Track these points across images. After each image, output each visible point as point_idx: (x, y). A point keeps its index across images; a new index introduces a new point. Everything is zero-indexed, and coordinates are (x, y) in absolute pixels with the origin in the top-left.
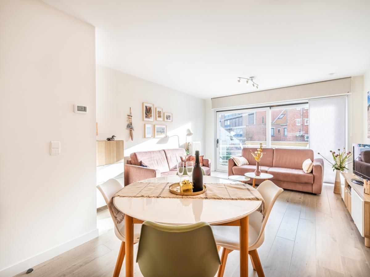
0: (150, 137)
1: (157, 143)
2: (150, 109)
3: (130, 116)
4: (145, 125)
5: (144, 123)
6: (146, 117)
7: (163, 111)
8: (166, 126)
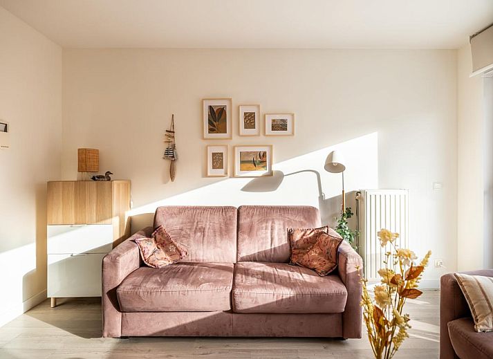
0: (223, 174)
1: (242, 190)
2: (222, 111)
3: (170, 133)
4: (207, 147)
5: (205, 143)
6: (211, 131)
7: (259, 112)
8: (271, 147)
